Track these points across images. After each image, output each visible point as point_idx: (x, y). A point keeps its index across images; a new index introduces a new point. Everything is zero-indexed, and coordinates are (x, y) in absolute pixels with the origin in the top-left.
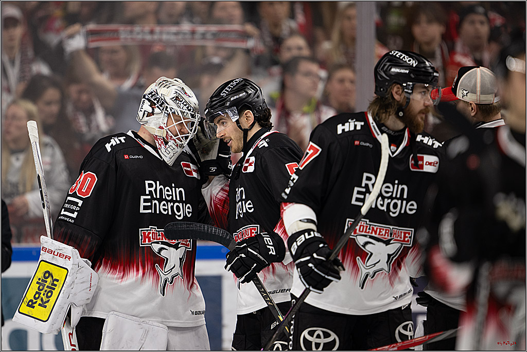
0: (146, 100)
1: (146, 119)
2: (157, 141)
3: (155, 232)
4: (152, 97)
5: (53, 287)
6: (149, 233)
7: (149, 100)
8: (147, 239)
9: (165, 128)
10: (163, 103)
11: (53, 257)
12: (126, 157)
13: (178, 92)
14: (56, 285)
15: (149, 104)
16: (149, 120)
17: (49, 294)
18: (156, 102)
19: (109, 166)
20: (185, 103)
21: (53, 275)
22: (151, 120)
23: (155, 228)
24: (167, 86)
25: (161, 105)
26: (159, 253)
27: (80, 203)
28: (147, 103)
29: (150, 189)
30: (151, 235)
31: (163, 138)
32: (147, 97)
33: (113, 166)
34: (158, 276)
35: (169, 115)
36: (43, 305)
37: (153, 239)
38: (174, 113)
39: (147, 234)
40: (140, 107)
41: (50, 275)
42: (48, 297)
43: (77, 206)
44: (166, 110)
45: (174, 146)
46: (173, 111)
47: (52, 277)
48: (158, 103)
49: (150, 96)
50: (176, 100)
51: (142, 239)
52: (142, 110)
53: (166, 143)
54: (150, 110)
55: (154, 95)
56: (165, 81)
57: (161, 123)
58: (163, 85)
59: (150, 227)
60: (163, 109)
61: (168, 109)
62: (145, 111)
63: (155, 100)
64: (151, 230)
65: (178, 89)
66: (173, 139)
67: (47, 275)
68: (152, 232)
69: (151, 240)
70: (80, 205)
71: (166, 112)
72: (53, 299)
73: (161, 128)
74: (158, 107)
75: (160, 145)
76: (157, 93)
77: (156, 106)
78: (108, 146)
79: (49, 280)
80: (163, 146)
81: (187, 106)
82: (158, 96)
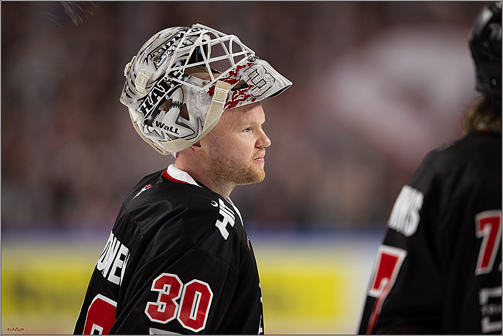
0: (156, 119)
1: (192, 122)
2: (237, 102)
4: (149, 107)
7: (157, 112)
9: (214, 83)
10: (163, 83)
13: (145, 56)
15: (163, 112)
16: (194, 115)
18: (159, 99)
20: (169, 44)
22: (195, 111)
25: (167, 88)
31: (232, 90)
32: (150, 118)
45: (251, 70)
46: (179, 64)
48: (161, 94)
49: (148, 112)
50: (159, 60)
52: (174, 130)
53: (244, 85)
54: (174, 111)
55: (147, 103)
57: (201, 91)
60: (175, 83)
62: (177, 123)
63: (155, 99)
66: (237, 70)
71: (180, 77)
73: (211, 91)
74: (170, 94)
75: (246, 97)
76: (145, 98)
77: (167, 98)
80: (249, 92)
81: (174, 39)
82: (150, 95)
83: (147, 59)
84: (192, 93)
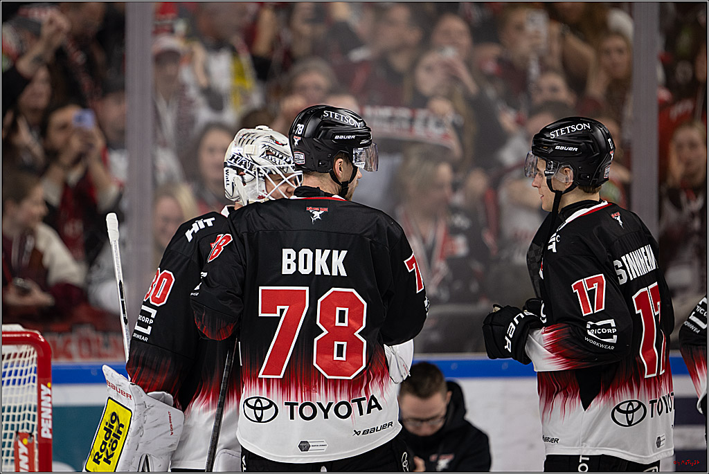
0: (230, 169)
4: (235, 162)
5: (119, 435)
7: (233, 167)
9: (266, 196)
10: (252, 165)
13: (267, 144)
14: (121, 433)
15: (235, 171)
17: (114, 445)
18: (242, 167)
19: (190, 261)
21: (119, 419)
24: (250, 142)
25: (250, 169)
27: (154, 313)
28: (233, 173)
32: (229, 164)
35: (265, 178)
36: (108, 460)
38: (270, 174)
41: (117, 417)
42: (113, 449)
43: (150, 318)
44: (259, 173)
46: (268, 171)
47: (118, 421)
48: (245, 167)
49: (232, 162)
50: (267, 155)
52: (228, 182)
54: (239, 179)
55: (238, 158)
56: (245, 135)
58: (245, 142)
60: (255, 173)
61: (262, 171)
63: (241, 164)
65: (265, 139)
67: (114, 418)
70: (153, 316)
71: (260, 175)
73: (261, 197)
74: (247, 172)
76: (240, 155)
77: (245, 171)
78: (189, 235)
79: (115, 425)
82: (243, 159)
83: (265, 146)
84: (254, 186)
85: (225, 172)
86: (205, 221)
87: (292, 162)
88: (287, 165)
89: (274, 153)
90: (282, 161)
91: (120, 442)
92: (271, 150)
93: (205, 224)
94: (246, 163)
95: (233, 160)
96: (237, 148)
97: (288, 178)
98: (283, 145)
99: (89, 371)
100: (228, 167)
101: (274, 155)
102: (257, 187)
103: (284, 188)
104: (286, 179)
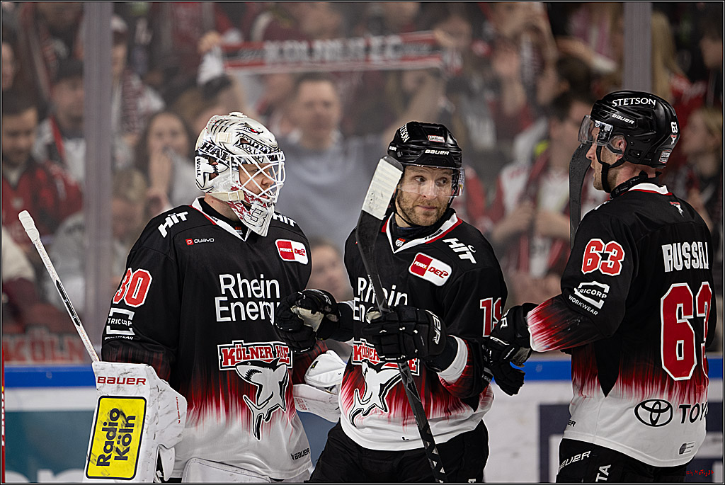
0: (201, 158)
1: (209, 183)
2: (235, 208)
3: (241, 348)
4: (207, 150)
5: (129, 428)
6: (233, 351)
7: (206, 157)
8: (229, 360)
9: (240, 188)
10: (225, 154)
11: (118, 387)
12: (189, 242)
13: (241, 132)
14: (133, 425)
15: (207, 161)
16: (214, 183)
17: (127, 440)
18: (215, 156)
19: (167, 258)
20: (256, 145)
21: (124, 412)
22: (217, 183)
23: (241, 343)
24: (224, 129)
25: (224, 159)
26: (248, 378)
28: (204, 162)
29: (227, 287)
30: (235, 354)
31: (242, 201)
32: (200, 153)
33: (173, 258)
34: (249, 412)
35: (238, 168)
36: (121, 457)
37: (238, 358)
38: (244, 163)
39: (229, 352)
40: (196, 170)
41: (120, 413)
42: (125, 444)
43: (128, 320)
44: (233, 162)
47: (124, 415)
48: (218, 156)
49: (204, 150)
50: (242, 144)
51: (221, 360)
52: (199, 172)
53: (249, 207)
54: (211, 169)
55: (210, 146)
56: (218, 122)
57: (231, 182)
58: (218, 129)
59: (233, 341)
60: (228, 163)
61: (236, 160)
62: (204, 173)
63: (213, 153)
64: (234, 347)
65: (240, 127)
66: (256, 200)
67: (115, 415)
68: (236, 348)
69: (236, 360)
70: (131, 318)
71: (234, 165)
72: (133, 445)
73: (234, 189)
74: (220, 162)
75: (241, 213)
76: (213, 143)
77: (217, 161)
78: (162, 229)
79: (120, 421)
80: (245, 213)
81: (260, 147)
82: (216, 147)
83: (240, 134)
84: (227, 177)
85: (196, 162)
86: (178, 215)
87: (268, 151)
88: (262, 154)
89: (249, 141)
90: (258, 151)
91: (135, 435)
92: (246, 139)
93: (179, 218)
94: (218, 152)
95: (205, 148)
96: (210, 136)
97: (264, 168)
98: (259, 133)
99: (45, 374)
100: (199, 156)
101: (249, 144)
102: (230, 178)
103: (260, 179)
104: (261, 170)
